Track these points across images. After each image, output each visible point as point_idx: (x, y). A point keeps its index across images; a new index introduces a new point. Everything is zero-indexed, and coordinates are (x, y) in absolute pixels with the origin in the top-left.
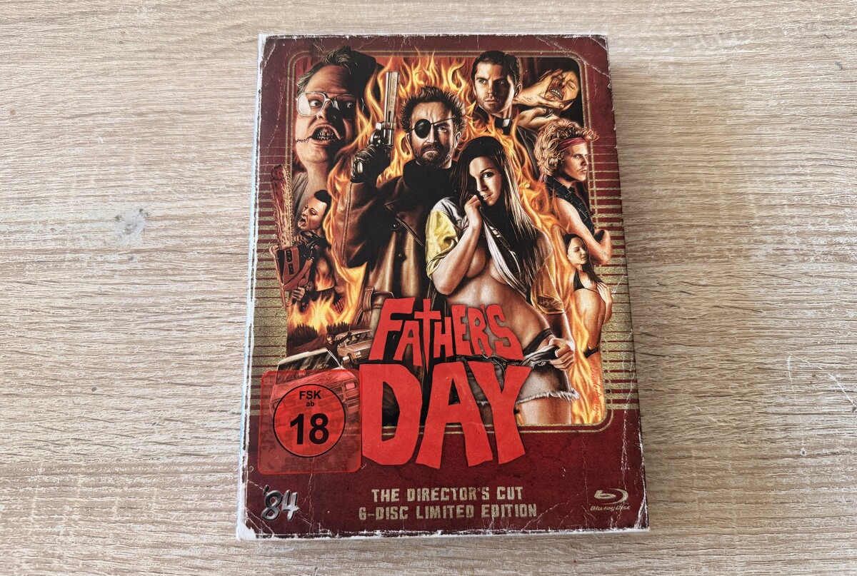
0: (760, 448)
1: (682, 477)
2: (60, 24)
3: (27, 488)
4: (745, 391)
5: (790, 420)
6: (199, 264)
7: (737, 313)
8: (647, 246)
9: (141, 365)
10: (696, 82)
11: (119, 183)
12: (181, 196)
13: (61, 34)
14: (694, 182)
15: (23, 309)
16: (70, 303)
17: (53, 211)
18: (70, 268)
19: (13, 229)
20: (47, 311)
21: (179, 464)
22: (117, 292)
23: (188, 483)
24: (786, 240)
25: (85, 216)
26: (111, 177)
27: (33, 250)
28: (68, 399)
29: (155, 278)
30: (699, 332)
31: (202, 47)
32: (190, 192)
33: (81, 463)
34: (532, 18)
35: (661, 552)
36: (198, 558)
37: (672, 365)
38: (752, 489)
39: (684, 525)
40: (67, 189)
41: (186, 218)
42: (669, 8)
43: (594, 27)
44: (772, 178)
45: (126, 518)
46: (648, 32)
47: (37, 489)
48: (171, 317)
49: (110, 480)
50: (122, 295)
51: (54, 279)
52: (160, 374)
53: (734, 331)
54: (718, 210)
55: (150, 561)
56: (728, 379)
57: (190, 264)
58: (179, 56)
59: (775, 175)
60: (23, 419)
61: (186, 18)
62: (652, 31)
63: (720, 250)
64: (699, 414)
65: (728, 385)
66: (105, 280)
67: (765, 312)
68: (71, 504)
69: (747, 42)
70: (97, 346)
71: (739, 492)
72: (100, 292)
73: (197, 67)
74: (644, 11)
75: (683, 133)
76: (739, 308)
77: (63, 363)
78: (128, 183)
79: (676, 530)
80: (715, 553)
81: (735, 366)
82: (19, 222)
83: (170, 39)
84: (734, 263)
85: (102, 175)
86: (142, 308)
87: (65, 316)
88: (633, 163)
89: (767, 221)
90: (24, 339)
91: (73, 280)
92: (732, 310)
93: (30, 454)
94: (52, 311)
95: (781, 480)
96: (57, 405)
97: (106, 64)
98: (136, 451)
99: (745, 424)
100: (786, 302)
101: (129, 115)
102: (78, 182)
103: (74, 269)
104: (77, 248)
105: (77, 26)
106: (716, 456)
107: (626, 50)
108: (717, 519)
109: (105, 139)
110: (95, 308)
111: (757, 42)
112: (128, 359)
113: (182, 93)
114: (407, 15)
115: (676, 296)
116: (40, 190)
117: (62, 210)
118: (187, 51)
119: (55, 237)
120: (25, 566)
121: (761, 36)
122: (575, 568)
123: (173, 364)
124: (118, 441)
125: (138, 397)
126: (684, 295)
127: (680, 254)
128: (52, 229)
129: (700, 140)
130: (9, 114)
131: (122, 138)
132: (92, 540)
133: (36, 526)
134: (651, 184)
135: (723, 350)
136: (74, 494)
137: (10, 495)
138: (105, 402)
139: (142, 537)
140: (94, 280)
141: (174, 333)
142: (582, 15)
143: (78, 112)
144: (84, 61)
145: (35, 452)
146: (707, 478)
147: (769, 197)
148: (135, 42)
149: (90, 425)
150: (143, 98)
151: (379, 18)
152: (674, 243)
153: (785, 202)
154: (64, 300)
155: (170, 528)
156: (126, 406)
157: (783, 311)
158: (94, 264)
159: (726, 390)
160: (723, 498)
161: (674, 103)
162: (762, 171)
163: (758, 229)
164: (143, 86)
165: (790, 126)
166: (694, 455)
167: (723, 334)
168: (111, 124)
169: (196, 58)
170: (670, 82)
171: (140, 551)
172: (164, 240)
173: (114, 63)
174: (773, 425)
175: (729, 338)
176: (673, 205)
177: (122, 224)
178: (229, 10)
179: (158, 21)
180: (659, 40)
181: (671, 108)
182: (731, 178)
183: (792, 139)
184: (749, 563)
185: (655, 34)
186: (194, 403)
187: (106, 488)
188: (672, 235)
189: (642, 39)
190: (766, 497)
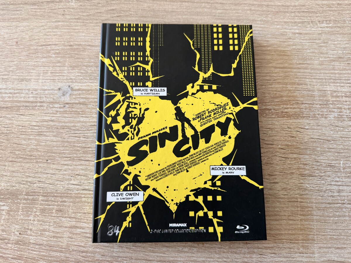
0: (327, 199)
1: (293, 210)
2: (38, 6)
3: (18, 201)
4: (322, 175)
5: (341, 188)
6: (93, 110)
7: (320, 141)
8: (284, 111)
9: (67, 152)
10: (307, 42)
11: (60, 74)
12: (86, 81)
13: (38, 10)
14: (304, 84)
15: (19, 126)
16: (38, 124)
17: (32, 85)
18: (39, 109)
19: (16, 92)
20: (28, 127)
21: (82, 194)
22: (58, 120)
23: (85, 202)
24: (343, 111)
25: (46, 88)
26: (57, 72)
27: (23, 101)
28: (36, 164)
29: (74, 115)
30: (304, 149)
31: (97, 18)
32: (90, 79)
33: (41, 191)
34: (238, 11)
35: (283, 241)
36: (88, 233)
37: (292, 162)
38: (323, 216)
39: (294, 230)
40: (39, 76)
41: (88, 90)
42: (297, 9)
43: (265, 16)
44: (338, 84)
45: (59, 215)
46: (288, 19)
47: (22, 201)
48: (81, 132)
49: (53, 199)
50: (60, 122)
51: (32, 113)
52: (75, 155)
53: (319, 149)
54: (314, 97)
55: (68, 234)
56: (315, 169)
57: (89, 110)
58: (87, 22)
59: (339, 83)
60: (17, 172)
61: (91, 5)
62: (290, 19)
63: (314, 114)
64: (302, 183)
65: (315, 172)
66: (53, 115)
67: (332, 142)
68: (36, 208)
69: (330, 25)
70: (49, 142)
71: (318, 218)
72: (51, 120)
73: (95, 26)
74: (287, 10)
75: (301, 63)
76: (321, 139)
77: (35, 149)
78: (64, 74)
79: (290, 232)
80: (306, 243)
81: (318, 164)
82: (18, 89)
83: (84, 14)
84: (320, 120)
85: (53, 70)
86: (69, 127)
87: (36, 129)
88: (279, 75)
89: (335, 103)
90: (19, 138)
91: (40, 114)
92: (318, 140)
93: (20, 186)
94: (31, 127)
95: (336, 213)
96: (31, 166)
97: (57, 24)
98: (64, 187)
99: (321, 189)
100: (342, 137)
101: (66, 46)
102: (43, 73)
103: (40, 110)
104: (42, 101)
105: (45, 7)
106: (309, 202)
107: (278, 27)
108: (307, 228)
109: (55, 55)
110: (49, 127)
111: (334, 25)
112: (62, 149)
113: (88, 37)
114: (185, 8)
115: (295, 133)
116: (28, 76)
117: (36, 85)
118: (91, 19)
119: (33, 96)
120: (16, 233)
121: (336, 23)
122: (246, 246)
123: (81, 152)
124: (57, 183)
125: (65, 165)
126: (298, 133)
127: (297, 115)
128: (32, 93)
129: (308, 67)
130: (15, 43)
131: (62, 55)
132: (44, 224)
133: (21, 216)
134: (286, 85)
135: (313, 157)
136: (37, 204)
137: (11, 203)
138: (52, 166)
139: (65, 223)
140: (48, 114)
141: (82, 139)
142: (260, 11)
143: (44, 44)
144: (48, 22)
145: (22, 186)
146: (304, 211)
147: (337, 92)
148: (69, 15)
149: (45, 176)
150: (72, 39)
151: (173, 9)
152: (295, 110)
153: (343, 95)
154: (36, 123)
155: (77, 220)
156: (60, 168)
157: (340, 141)
158: (49, 108)
159: (314, 174)
160: (310, 220)
161: (297, 50)
162: (334, 81)
163: (331, 106)
164: (72, 34)
165: (347, 62)
166: (299, 201)
167: (314, 150)
168: (58, 49)
169: (95, 23)
170: (296, 41)
171: (64, 229)
172: (79, 99)
173: (60, 23)
174: (333, 190)
175: (317, 152)
176: (295, 94)
177: (61, 92)
178: (109, 3)
179: (79, 6)
180: (293, 23)
181: (296, 52)
182: (321, 84)
183: (348, 68)
184: (320, 248)
185: (291, 20)
186: (89, 168)
187: (51, 202)
188: (294, 107)
189: (285, 22)
190: (329, 220)
